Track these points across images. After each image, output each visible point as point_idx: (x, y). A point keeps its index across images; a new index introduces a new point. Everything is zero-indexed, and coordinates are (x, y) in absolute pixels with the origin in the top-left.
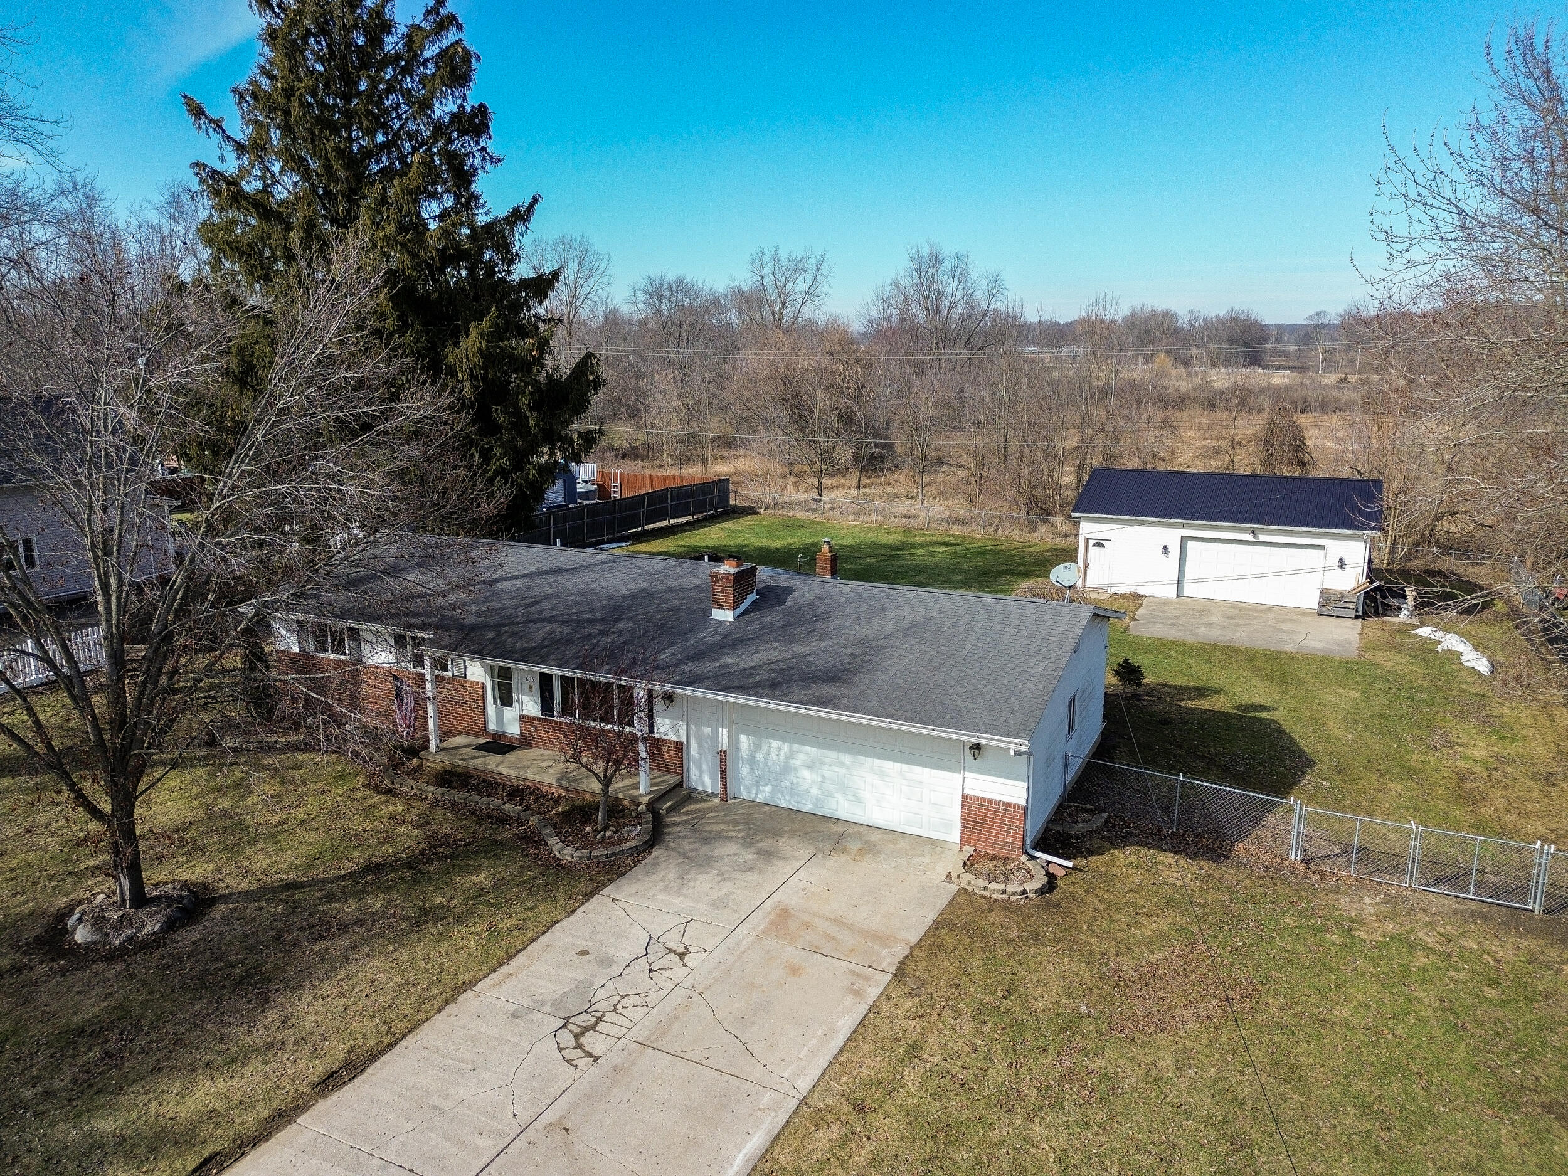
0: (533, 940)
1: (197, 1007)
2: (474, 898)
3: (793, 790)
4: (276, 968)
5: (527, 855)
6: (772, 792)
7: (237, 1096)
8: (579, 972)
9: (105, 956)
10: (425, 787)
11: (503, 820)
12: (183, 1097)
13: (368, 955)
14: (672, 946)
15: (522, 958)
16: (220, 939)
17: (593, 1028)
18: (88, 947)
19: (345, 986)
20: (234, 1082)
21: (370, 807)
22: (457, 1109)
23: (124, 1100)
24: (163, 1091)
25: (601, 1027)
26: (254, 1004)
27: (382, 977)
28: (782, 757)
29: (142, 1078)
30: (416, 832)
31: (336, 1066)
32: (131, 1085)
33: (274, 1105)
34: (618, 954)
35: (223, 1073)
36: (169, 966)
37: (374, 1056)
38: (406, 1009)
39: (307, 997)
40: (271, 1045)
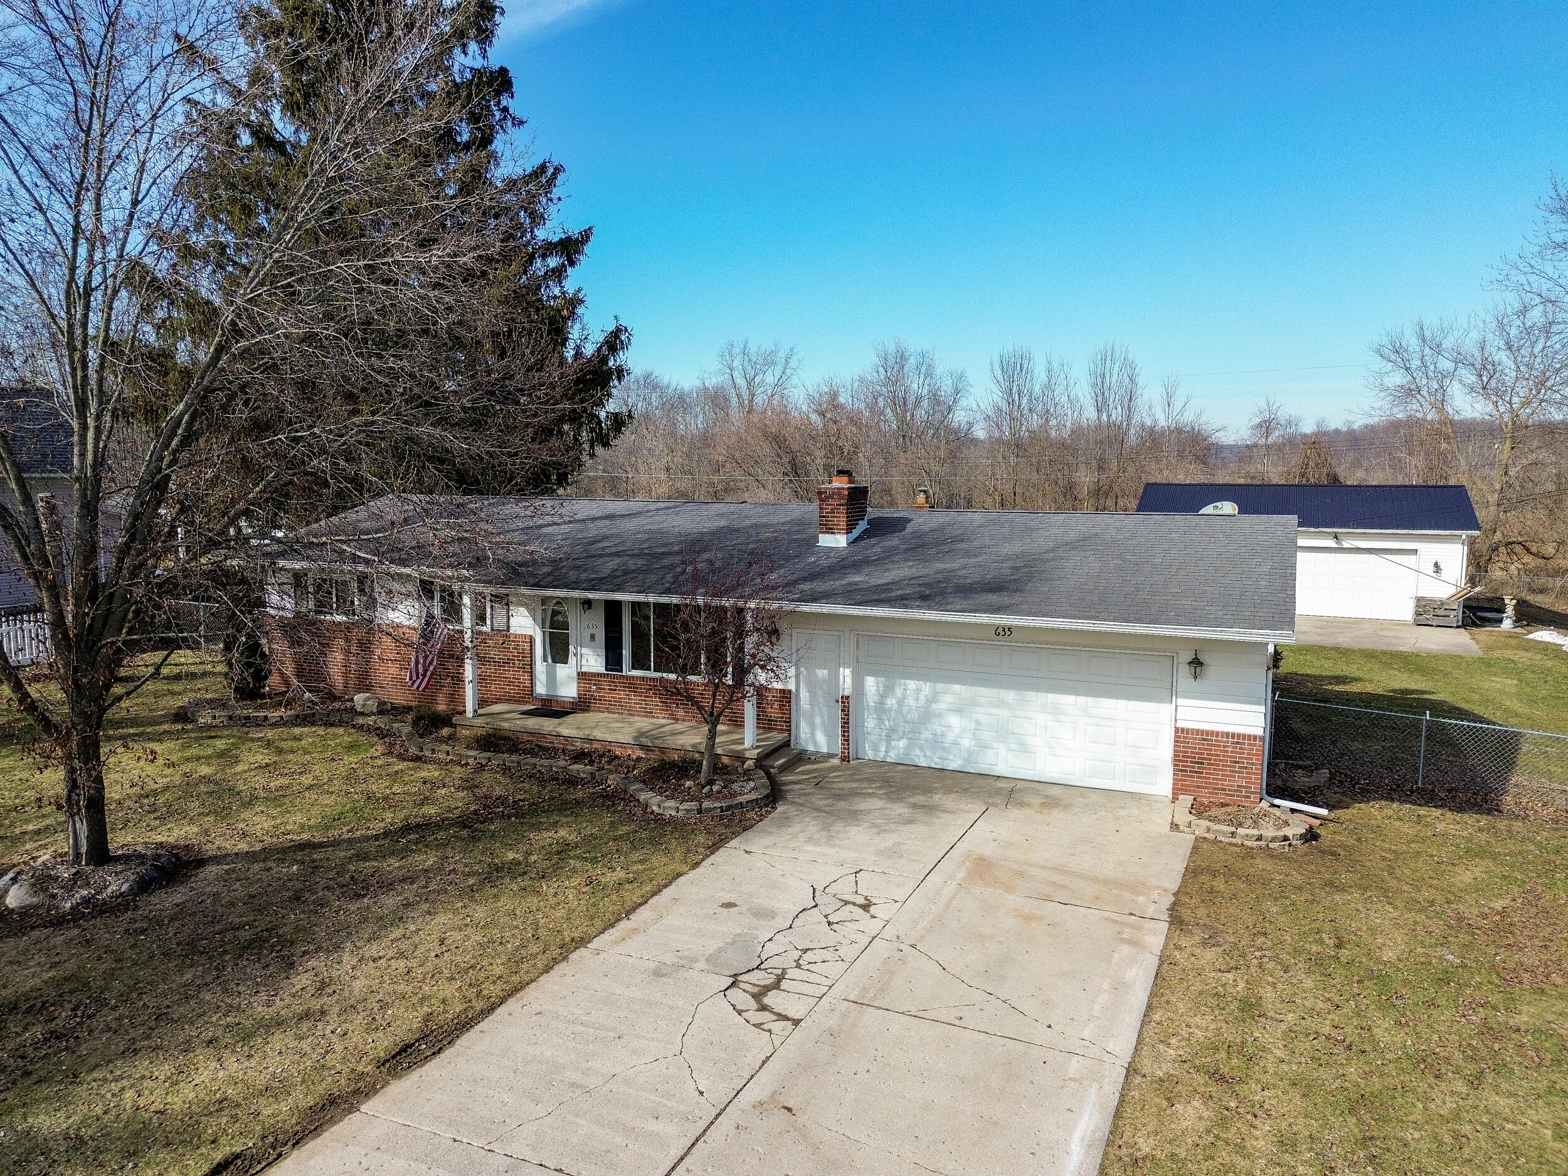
0: (655, 894)
1: (188, 976)
2: (559, 853)
3: (936, 742)
4: (297, 929)
5: (615, 812)
6: (909, 747)
7: (261, 1081)
8: (731, 926)
9: (50, 922)
10: (464, 752)
11: (573, 782)
12: (177, 1083)
13: (429, 913)
14: (845, 897)
15: (644, 913)
16: (214, 903)
17: (776, 985)
18: (25, 912)
19: (404, 945)
20: (253, 1063)
21: (397, 772)
22: (608, 1087)
23: (81, 1091)
24: (143, 1077)
25: (784, 984)
26: (271, 969)
27: (455, 936)
28: (922, 702)
29: (110, 1061)
30: (461, 794)
31: (410, 1038)
32: (91, 1070)
33: (321, 1089)
34: (777, 905)
35: (233, 1052)
36: (143, 931)
37: (464, 1024)
38: (498, 970)
39: (348, 959)
40: (306, 1015)
